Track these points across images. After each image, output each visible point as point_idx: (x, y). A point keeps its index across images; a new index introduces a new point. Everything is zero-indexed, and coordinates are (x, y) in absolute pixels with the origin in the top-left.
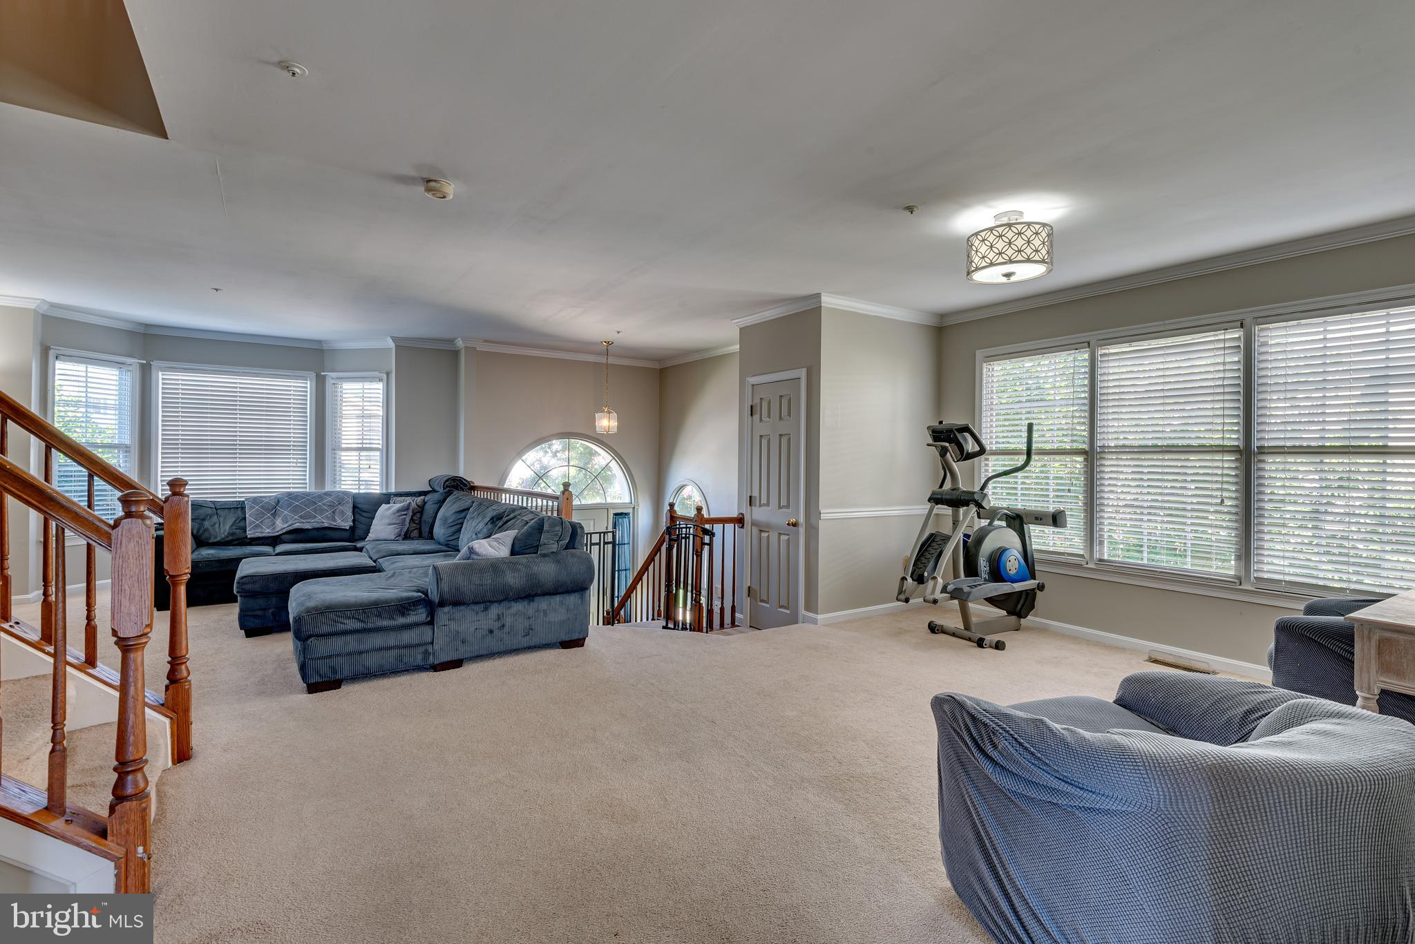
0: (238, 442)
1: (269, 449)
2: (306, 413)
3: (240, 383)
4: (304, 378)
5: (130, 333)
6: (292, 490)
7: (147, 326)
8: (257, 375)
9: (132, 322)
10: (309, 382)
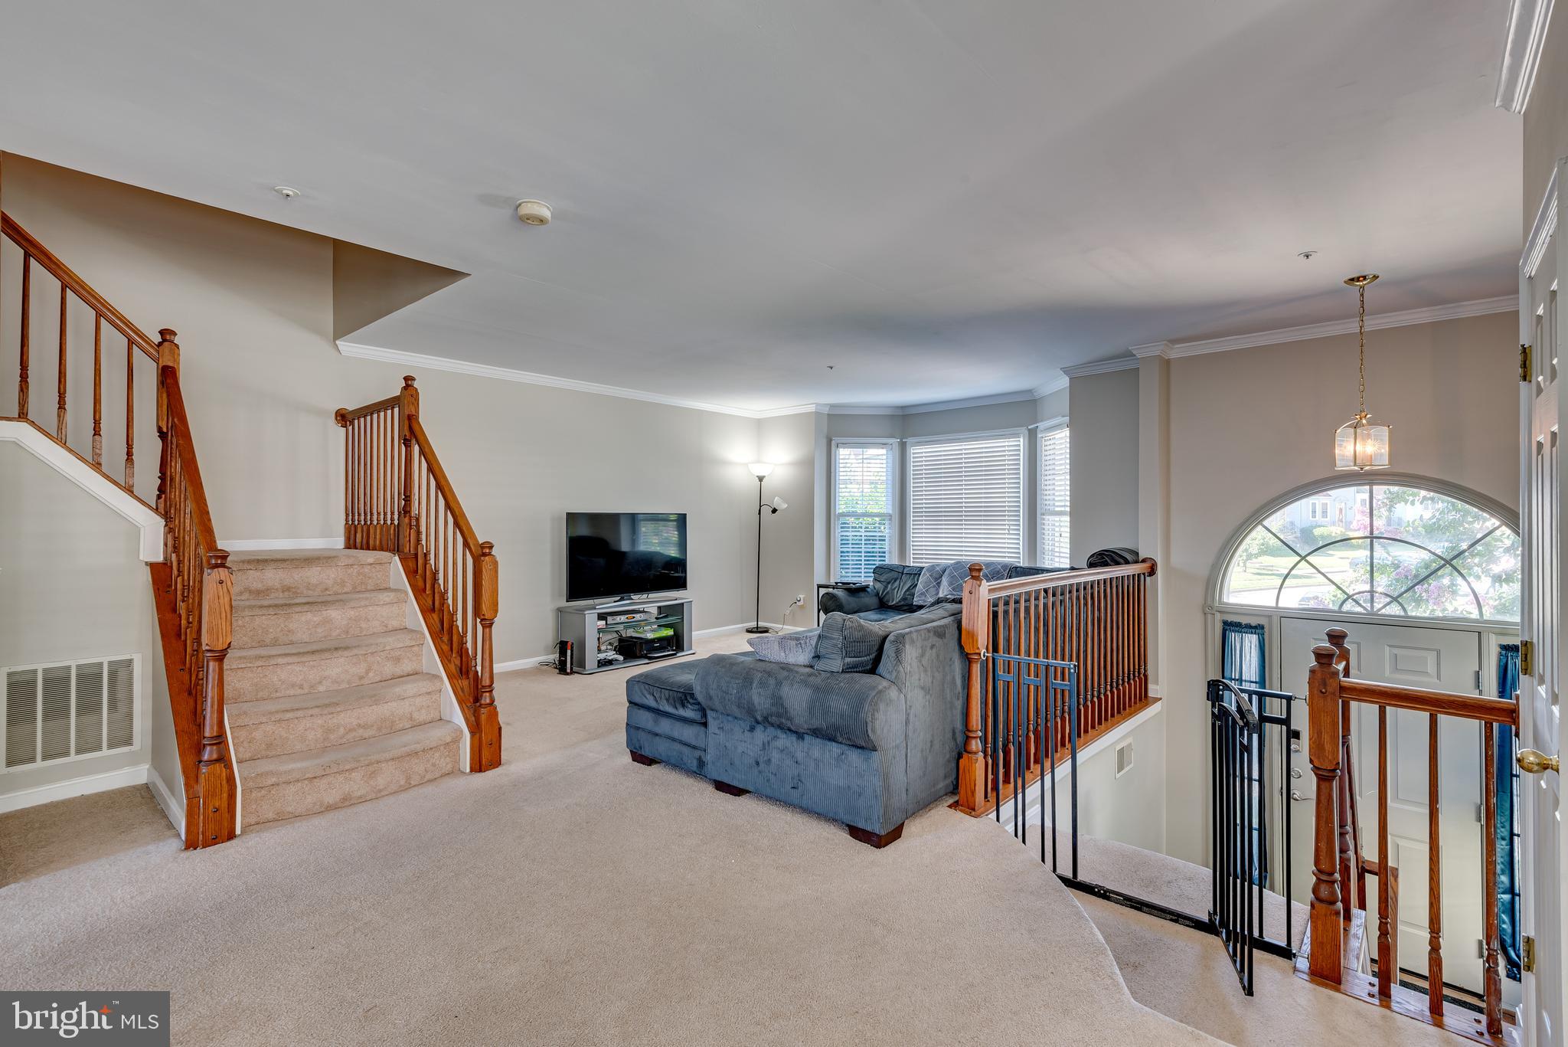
0: (964, 509)
1: (985, 515)
2: (1019, 474)
3: (965, 449)
4: (1016, 435)
5: (892, 417)
6: (1007, 559)
7: (903, 408)
8: (976, 439)
9: (889, 407)
10: (1022, 440)
